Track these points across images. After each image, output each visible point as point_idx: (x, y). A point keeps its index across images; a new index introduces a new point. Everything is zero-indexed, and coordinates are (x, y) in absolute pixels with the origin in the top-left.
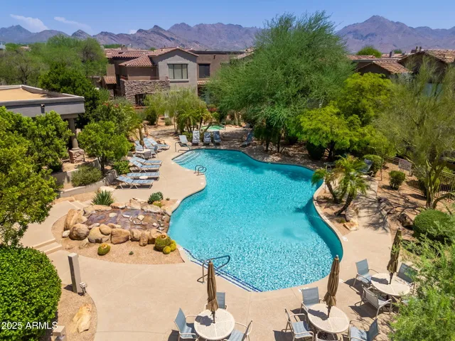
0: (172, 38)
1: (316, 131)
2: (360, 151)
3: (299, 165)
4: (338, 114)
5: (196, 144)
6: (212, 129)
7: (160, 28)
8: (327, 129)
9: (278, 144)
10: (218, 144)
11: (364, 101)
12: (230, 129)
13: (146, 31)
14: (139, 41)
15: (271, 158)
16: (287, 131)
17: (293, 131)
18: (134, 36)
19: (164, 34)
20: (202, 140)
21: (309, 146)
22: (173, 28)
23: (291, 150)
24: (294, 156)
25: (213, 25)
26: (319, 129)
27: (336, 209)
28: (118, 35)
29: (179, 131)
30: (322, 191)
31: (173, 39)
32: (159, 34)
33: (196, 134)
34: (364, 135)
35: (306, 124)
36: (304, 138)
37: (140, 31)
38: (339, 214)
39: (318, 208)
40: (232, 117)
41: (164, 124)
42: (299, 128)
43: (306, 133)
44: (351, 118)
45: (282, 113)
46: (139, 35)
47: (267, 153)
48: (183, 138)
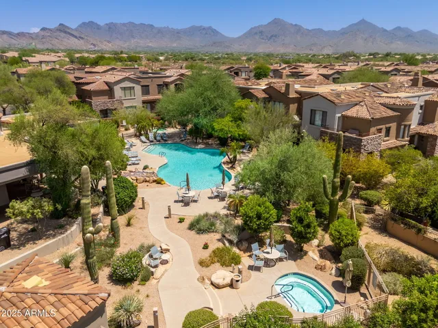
0: (80, 37)
1: (222, 130)
2: (243, 139)
3: (214, 148)
4: (231, 121)
5: (152, 141)
6: (160, 132)
7: (67, 27)
8: (227, 129)
9: (203, 138)
10: (166, 141)
11: (244, 114)
12: (170, 131)
13: (50, 30)
14: (44, 40)
15: (200, 146)
16: (207, 130)
17: (210, 131)
18: (37, 35)
19: (72, 32)
20: (155, 138)
21: (220, 138)
22: (80, 26)
23: (210, 141)
24: (212, 144)
25: (124, 24)
26: (223, 129)
27: (230, 165)
28: (18, 34)
29: (138, 134)
30: (226, 159)
31: (82, 38)
32: (65, 32)
33: (151, 135)
34: (244, 131)
35: (216, 126)
36: (216, 134)
37: (43, 29)
38: (232, 167)
39: (223, 165)
40: (170, 123)
41: (124, 129)
42: (213, 129)
43: (217, 131)
44: (238, 123)
45: (204, 121)
46: (42, 33)
47: (197, 143)
48: (143, 138)
